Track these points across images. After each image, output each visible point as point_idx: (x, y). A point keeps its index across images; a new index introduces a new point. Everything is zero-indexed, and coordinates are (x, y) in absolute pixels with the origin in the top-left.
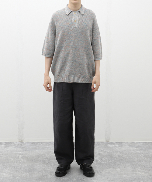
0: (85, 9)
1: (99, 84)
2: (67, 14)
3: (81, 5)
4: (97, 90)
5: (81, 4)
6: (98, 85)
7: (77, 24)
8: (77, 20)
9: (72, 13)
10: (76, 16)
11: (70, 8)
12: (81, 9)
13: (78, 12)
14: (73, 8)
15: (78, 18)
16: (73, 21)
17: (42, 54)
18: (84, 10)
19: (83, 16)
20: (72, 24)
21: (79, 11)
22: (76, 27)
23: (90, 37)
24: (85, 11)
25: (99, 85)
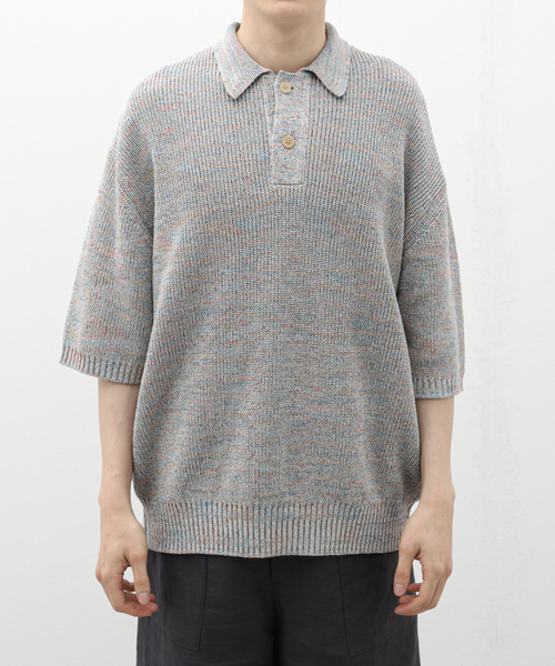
0: (355, 57)
1: (441, 566)
2: (235, 93)
3: (328, 31)
4: (430, 604)
5: (326, 21)
6: (437, 573)
7: (299, 163)
8: (302, 133)
9: (263, 86)
10: (292, 109)
11: (254, 49)
12: (323, 58)
13: (308, 80)
14: (272, 54)
15: (304, 120)
16: (272, 138)
17: (65, 360)
18: (344, 66)
19: (343, 106)
20: (267, 160)
21: (313, 75)
22: (296, 179)
23: (391, 245)
24: (351, 72)
25: (448, 572)
